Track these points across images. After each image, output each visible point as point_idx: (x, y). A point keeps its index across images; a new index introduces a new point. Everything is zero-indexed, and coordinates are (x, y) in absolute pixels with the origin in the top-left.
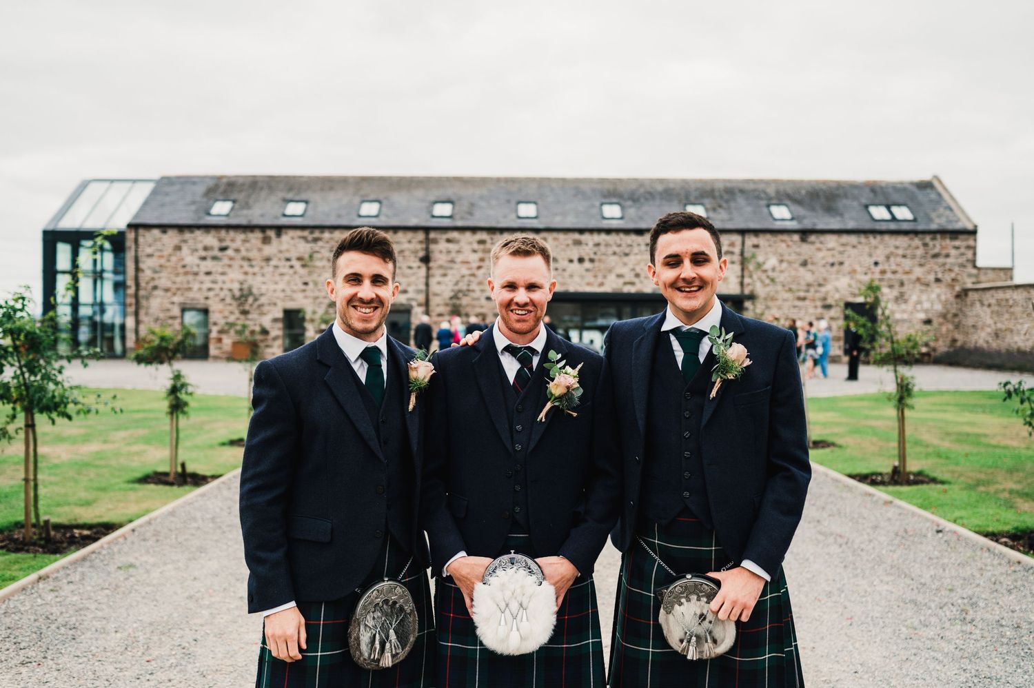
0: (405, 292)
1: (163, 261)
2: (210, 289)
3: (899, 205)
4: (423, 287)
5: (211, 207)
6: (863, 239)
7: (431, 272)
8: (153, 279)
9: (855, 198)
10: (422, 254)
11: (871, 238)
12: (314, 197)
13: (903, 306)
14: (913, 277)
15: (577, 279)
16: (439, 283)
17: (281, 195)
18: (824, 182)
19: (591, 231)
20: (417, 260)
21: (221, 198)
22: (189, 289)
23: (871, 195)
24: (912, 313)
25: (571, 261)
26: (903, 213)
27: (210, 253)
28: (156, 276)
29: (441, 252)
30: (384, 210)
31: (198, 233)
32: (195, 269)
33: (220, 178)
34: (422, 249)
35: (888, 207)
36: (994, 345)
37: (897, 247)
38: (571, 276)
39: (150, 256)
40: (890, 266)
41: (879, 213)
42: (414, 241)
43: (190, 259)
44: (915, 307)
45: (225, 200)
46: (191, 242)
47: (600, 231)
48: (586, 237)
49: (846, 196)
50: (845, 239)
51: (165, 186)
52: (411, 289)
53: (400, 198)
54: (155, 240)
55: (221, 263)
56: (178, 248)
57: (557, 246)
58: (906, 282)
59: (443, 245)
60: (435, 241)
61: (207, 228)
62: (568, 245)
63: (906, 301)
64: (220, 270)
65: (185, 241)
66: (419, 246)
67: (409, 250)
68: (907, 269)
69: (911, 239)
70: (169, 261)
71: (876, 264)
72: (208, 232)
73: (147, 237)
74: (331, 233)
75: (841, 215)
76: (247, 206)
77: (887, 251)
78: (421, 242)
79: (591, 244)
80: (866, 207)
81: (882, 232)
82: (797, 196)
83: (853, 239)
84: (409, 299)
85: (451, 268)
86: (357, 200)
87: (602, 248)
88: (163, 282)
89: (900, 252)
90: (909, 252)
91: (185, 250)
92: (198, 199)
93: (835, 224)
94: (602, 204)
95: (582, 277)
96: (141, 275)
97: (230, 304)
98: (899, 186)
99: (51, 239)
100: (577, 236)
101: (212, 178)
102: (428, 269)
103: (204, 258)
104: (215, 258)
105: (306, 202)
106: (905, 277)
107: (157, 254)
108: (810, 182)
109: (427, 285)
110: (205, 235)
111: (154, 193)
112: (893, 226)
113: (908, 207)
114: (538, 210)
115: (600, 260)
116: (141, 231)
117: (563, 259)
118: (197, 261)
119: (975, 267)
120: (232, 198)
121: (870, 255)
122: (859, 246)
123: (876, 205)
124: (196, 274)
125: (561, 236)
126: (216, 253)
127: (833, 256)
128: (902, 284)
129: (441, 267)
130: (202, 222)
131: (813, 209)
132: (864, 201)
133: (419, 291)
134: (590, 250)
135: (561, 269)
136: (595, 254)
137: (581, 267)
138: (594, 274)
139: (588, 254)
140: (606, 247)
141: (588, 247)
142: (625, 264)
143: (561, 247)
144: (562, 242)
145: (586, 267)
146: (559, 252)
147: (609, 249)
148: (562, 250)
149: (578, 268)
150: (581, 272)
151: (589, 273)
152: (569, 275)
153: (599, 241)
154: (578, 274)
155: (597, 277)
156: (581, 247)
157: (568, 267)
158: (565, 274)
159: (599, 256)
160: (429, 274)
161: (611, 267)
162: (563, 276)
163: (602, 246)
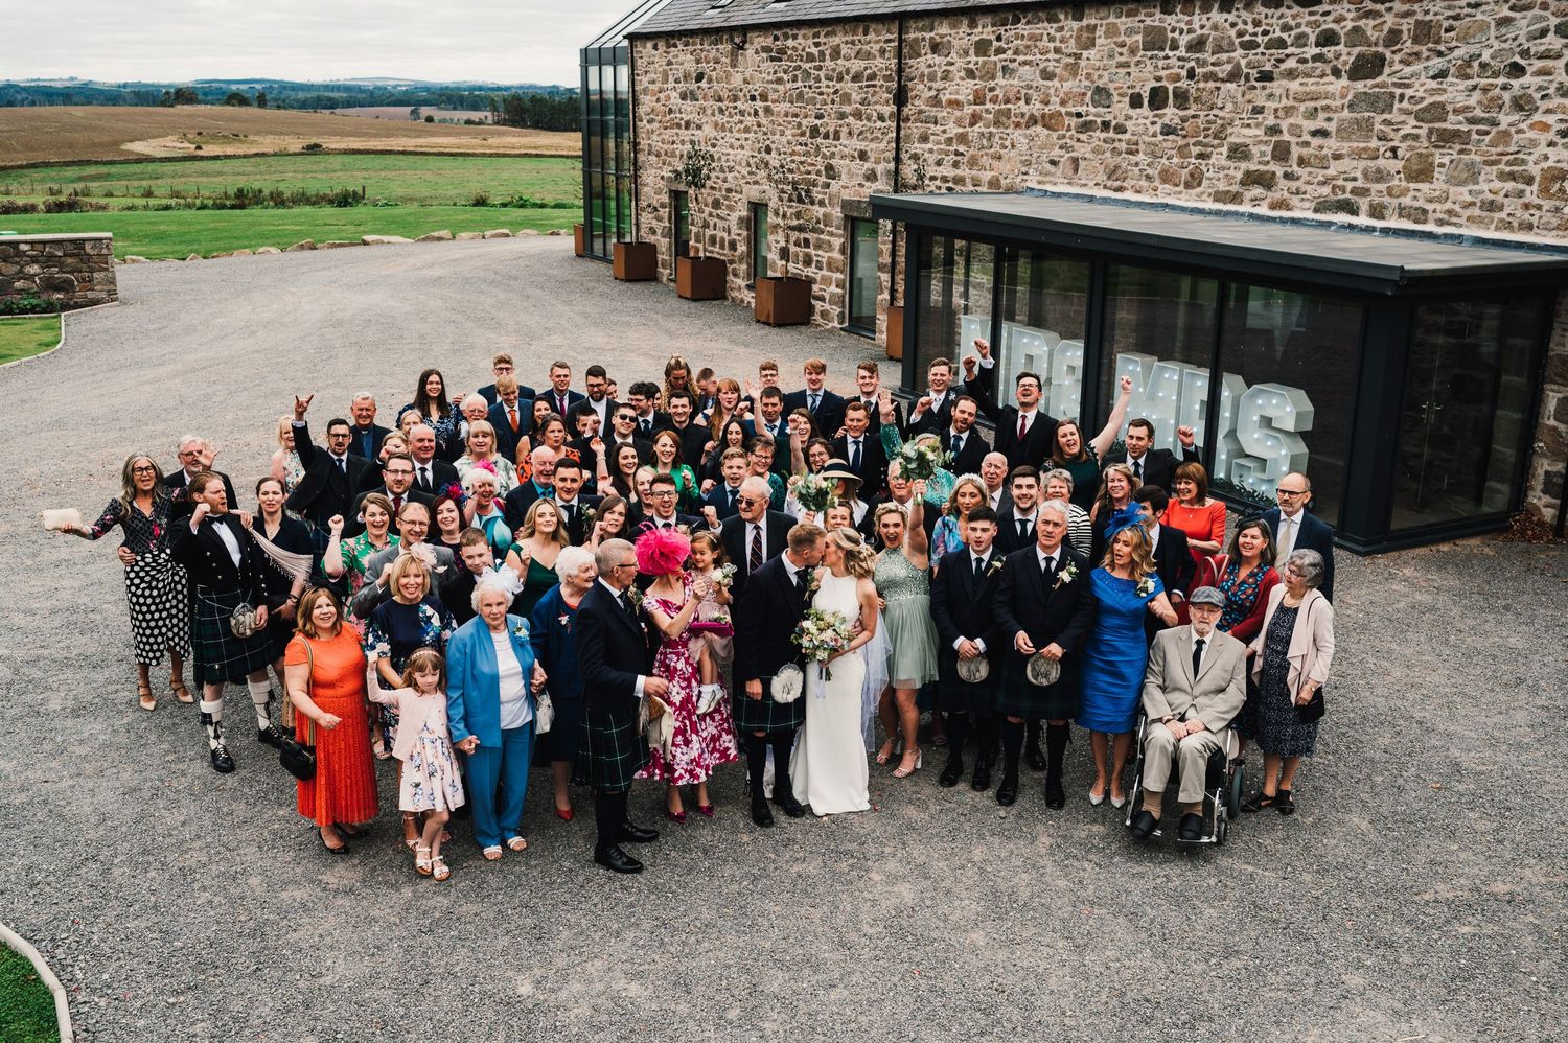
4: (892, 166)
7: (906, 128)
8: (648, 134)
16: (915, 158)
20: (890, 97)
22: (674, 153)
27: (689, 86)
28: (650, 128)
29: (921, 76)
31: (680, 47)
32: (678, 116)
39: (646, 91)
42: (888, 48)
43: (674, 97)
52: (878, 170)
54: (649, 63)
55: (697, 106)
57: (1112, 53)
59: (925, 60)
60: (915, 49)
61: (686, 35)
62: (1134, 48)
64: (697, 119)
65: (670, 63)
67: (881, 72)
70: (659, 100)
72: (687, 43)
79: (1183, 40)
87: (1208, 53)
88: (655, 138)
91: (671, 80)
100: (1156, 16)
102: (901, 122)
103: (685, 97)
104: (693, 96)
109: (898, 162)
115: (1199, 97)
118: (680, 102)
124: (679, 125)
126: (694, 84)
129: (919, 116)
133: (888, 177)
134: (1181, 63)
135: (1114, 123)
136: (1191, 75)
137: (1156, 119)
138: (1181, 142)
139: (1177, 78)
140: (1219, 49)
141: (1177, 53)
142: (1259, 110)
143: (1121, 54)
144: (1122, 38)
145: (1166, 120)
146: (1114, 70)
147: (1224, 56)
148: (1120, 65)
149: (1147, 122)
150: (1154, 135)
151: (1171, 137)
152: (1128, 143)
153: (1205, 31)
154: (1147, 139)
155: (1186, 151)
156: (1162, 54)
157: (1128, 118)
158: (1120, 140)
159: (1198, 81)
160: (902, 132)
161: (1221, 118)
162: (1116, 145)
163: (1209, 46)
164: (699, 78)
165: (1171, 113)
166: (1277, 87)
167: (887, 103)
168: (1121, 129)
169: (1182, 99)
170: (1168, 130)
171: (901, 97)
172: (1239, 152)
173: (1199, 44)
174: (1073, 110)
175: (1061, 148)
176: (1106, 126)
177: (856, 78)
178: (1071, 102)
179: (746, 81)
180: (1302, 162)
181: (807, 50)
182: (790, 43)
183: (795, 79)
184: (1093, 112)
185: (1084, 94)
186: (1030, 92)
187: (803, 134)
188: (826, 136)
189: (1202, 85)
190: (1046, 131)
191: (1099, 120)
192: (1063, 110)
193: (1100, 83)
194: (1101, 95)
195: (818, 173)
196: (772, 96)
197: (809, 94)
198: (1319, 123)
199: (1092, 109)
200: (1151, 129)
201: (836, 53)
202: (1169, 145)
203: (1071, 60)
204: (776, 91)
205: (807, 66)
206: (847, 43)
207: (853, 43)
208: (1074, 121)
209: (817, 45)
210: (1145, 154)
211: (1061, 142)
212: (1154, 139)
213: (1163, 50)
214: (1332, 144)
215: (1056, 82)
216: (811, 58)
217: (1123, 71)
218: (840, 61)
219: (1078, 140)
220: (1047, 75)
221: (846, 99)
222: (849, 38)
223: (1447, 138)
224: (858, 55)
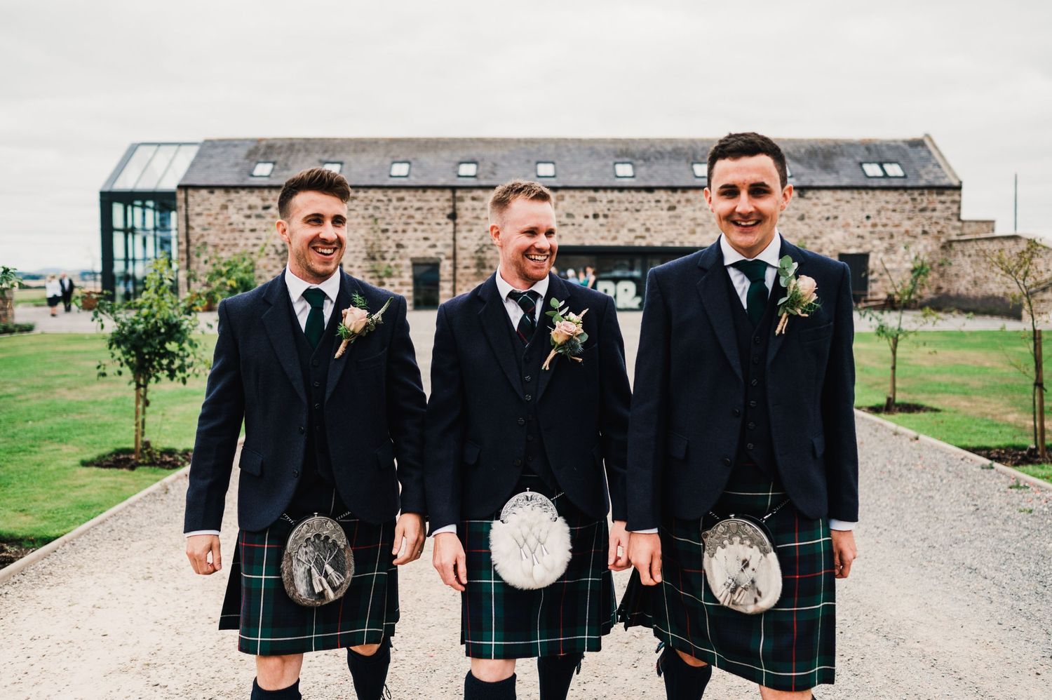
0: (434, 246)
1: (211, 219)
2: (255, 245)
3: (891, 162)
4: (451, 242)
5: (254, 168)
6: (856, 194)
7: (458, 228)
8: (202, 236)
9: (851, 156)
10: (449, 211)
11: (864, 193)
12: (348, 158)
13: (893, 257)
14: (902, 229)
15: (592, 233)
16: (465, 238)
17: (317, 156)
18: (823, 141)
19: (605, 189)
20: (445, 216)
21: (262, 160)
22: (236, 245)
23: (866, 153)
24: (900, 263)
25: (587, 217)
26: (894, 170)
27: (255, 212)
28: (205, 233)
29: (467, 209)
30: (413, 170)
31: (243, 193)
32: (241, 227)
33: (259, 141)
34: (449, 207)
35: (881, 165)
36: (973, 292)
37: (887, 202)
38: (587, 231)
39: (199, 214)
40: (880, 219)
41: (873, 170)
42: (442, 199)
43: (237, 218)
44: (903, 258)
45: (265, 162)
46: (236, 201)
47: (613, 189)
48: (600, 195)
49: (842, 155)
50: (840, 194)
51: (209, 148)
52: (439, 244)
53: (427, 159)
54: (204, 200)
55: (264, 221)
56: (225, 207)
57: (573, 203)
58: (895, 235)
59: (468, 203)
60: (461, 199)
61: (251, 188)
62: (583, 202)
63: (895, 253)
64: (264, 227)
65: (231, 201)
66: (446, 204)
67: (437, 207)
68: (897, 222)
69: (901, 194)
70: (216, 219)
71: (868, 217)
72: (252, 192)
73: (196, 197)
74: (365, 192)
75: (837, 172)
76: (286, 167)
77: (878, 206)
78: (448, 200)
79: (605, 201)
80: (861, 164)
81: (873, 189)
82: (797, 155)
83: (846, 195)
84: (437, 253)
85: (477, 224)
86: (388, 161)
87: (615, 204)
88: (212, 238)
89: (891, 206)
90: (898, 207)
91: (231, 210)
92: (240, 161)
93: (830, 180)
94: (615, 163)
95: (597, 232)
96: (191, 232)
97: (274, 259)
98: (893, 144)
99: (108, 199)
100: (592, 194)
101: (252, 140)
102: (455, 225)
103: (249, 217)
104: (259, 216)
105: (341, 163)
106: (894, 230)
107: (205, 212)
108: (809, 141)
109: (454, 239)
110: (249, 194)
111: (199, 155)
112: (884, 183)
113: (899, 164)
114: (555, 170)
115: (613, 216)
116: (190, 192)
117: (579, 215)
118: (243, 219)
119: (959, 220)
120: (272, 160)
121: (863, 210)
122: (853, 201)
123: (870, 163)
124: (242, 231)
125: (577, 194)
126: (260, 211)
127: (828, 211)
128: (892, 236)
129: (466, 223)
130: (246, 183)
131: (811, 167)
132: (859, 159)
133: (447, 246)
134: (604, 206)
135: (577, 224)
136: (609, 210)
137: (596, 222)
138: (608, 229)
139: (602, 211)
140: (619, 202)
141: (603, 203)
142: (637, 219)
143: (577, 203)
144: (578, 198)
145: (600, 222)
146: (575, 208)
147: (621, 205)
148: (577, 206)
149: (592, 223)
150: (596, 227)
151: (603, 227)
152: (585, 229)
153: (613, 198)
154: (593, 228)
156: (596, 204)
157: (584, 222)
158: (581, 229)
160: (456, 229)
161: (623, 222)
162: (579, 230)
164: (266, 208)
165: (601, 220)
166: (642, 213)
167: (443, 218)
168: (580, 225)
169: (606, 216)
170: (602, 225)
171: (453, 216)
172: (631, 230)
173: (611, 202)
176: (573, 225)
177: (419, 209)
180: (655, 232)
184: (566, 221)
185: (562, 215)
187: (376, 231)
188: (396, 232)
189: (613, 212)
191: (570, 223)
193: (570, 212)
194: (569, 215)
195: (390, 247)
197: (377, 215)
198: (659, 222)
201: (401, 199)
205: (378, 204)
206: (409, 195)
207: (415, 196)
209: (385, 196)
213: (596, 202)
214: (664, 227)
216: (379, 201)
217: (578, 208)
218: (404, 203)
221: (412, 217)
223: (699, 225)
224: (419, 200)
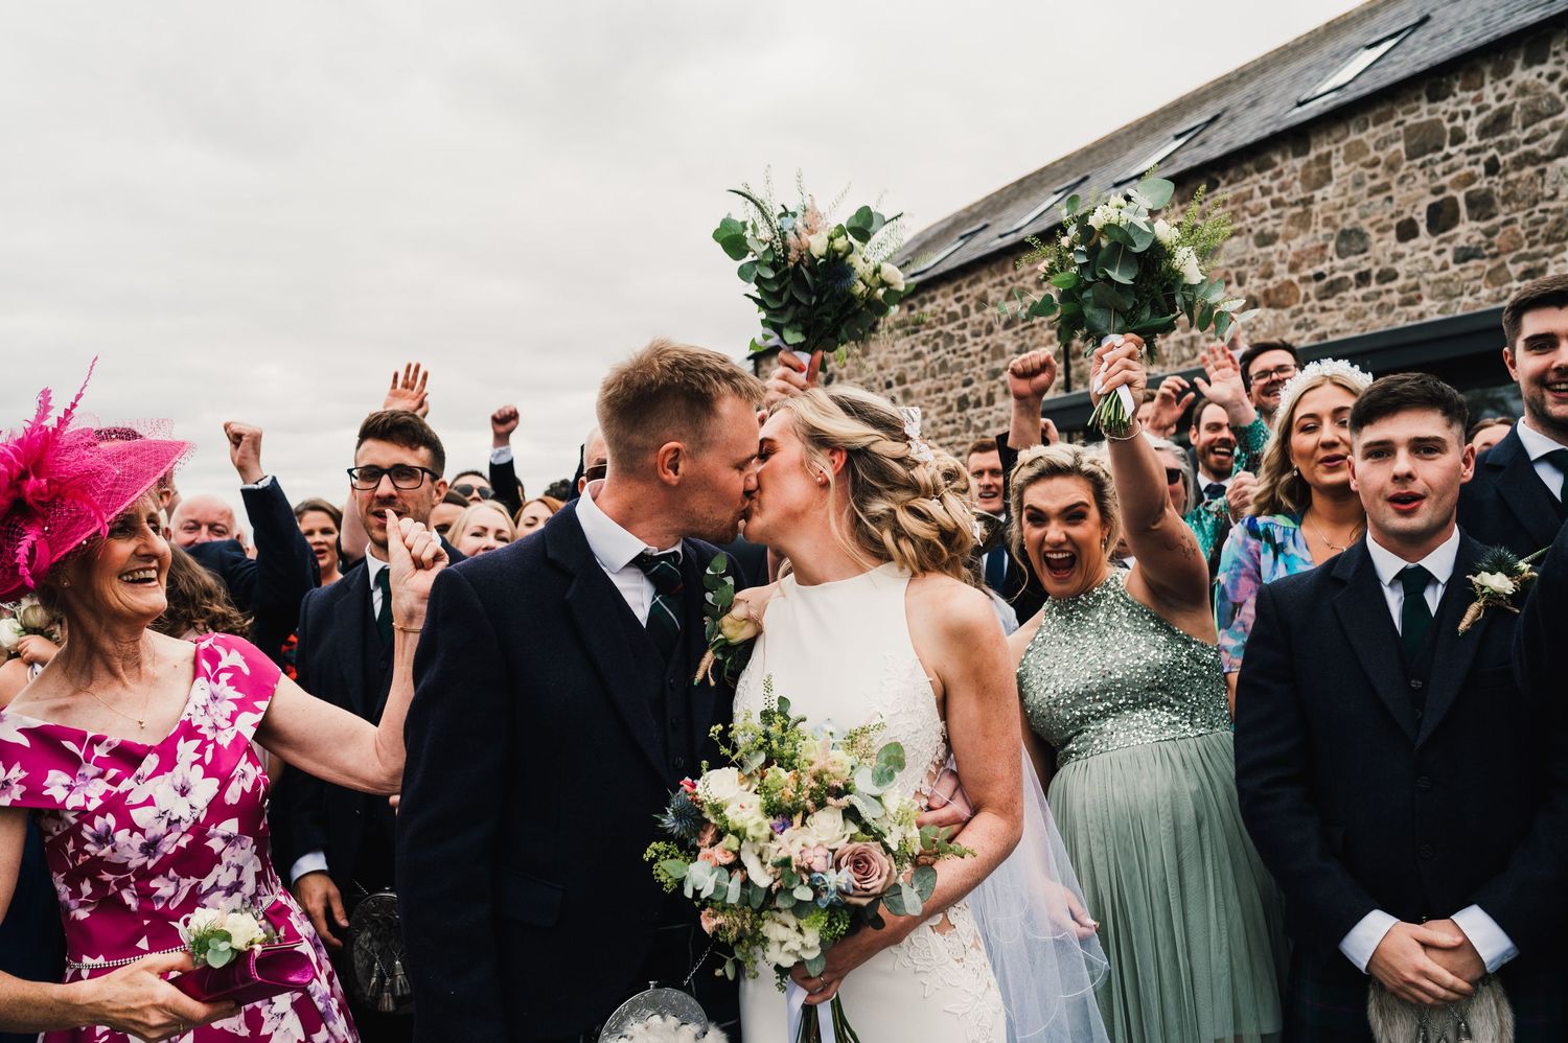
117: (1382, 230)
134: (1472, 157)
135: (1375, 271)
136: (1492, 167)
137: (1443, 246)
138: (1488, 265)
139: (1471, 178)
140: (1533, 116)
141: (1465, 146)
143: (1374, 177)
144: (1373, 154)
145: (1461, 242)
146: (1366, 202)
147: (1546, 124)
148: (1374, 191)
149: (1430, 254)
150: (1445, 267)
151: (1472, 263)
152: (1402, 290)
153: (1506, 102)
154: (1432, 277)
155: (1502, 274)
156: (1439, 155)
157: (1397, 257)
158: (1389, 291)
159: (1506, 173)
160: (1073, 372)
161: (1554, 211)
162: (1384, 298)
163: (1517, 120)
165: (1467, 231)
167: (1050, 341)
168: (1388, 276)
169: (1481, 206)
170: (1464, 256)
173: (1499, 123)
174: (1310, 272)
175: (1298, 327)
176: (1363, 278)
177: (1009, 324)
178: (1305, 264)
179: (880, 368)
181: (949, 309)
182: (928, 307)
183: (936, 348)
184: (1338, 266)
185: (1324, 247)
186: (1242, 269)
187: (949, 409)
188: (978, 404)
189: (1512, 176)
190: (1272, 312)
191: (1351, 275)
192: (1295, 278)
193: (1347, 225)
194: (1351, 240)
196: (910, 376)
197: (952, 360)
199: (1339, 263)
200: (1437, 262)
201: (982, 302)
202: (1471, 273)
203: (1299, 209)
204: (914, 368)
205: (949, 328)
206: (994, 286)
207: (1002, 284)
208: (1312, 288)
209: (958, 300)
210: (1432, 297)
211: (1296, 320)
212: (1443, 274)
213: (1439, 148)
215: (1280, 245)
216: (953, 317)
217: (1379, 198)
218: (988, 311)
219: (1323, 309)
220: (1265, 240)
221: (999, 352)
222: (997, 280)
224: (1009, 296)
